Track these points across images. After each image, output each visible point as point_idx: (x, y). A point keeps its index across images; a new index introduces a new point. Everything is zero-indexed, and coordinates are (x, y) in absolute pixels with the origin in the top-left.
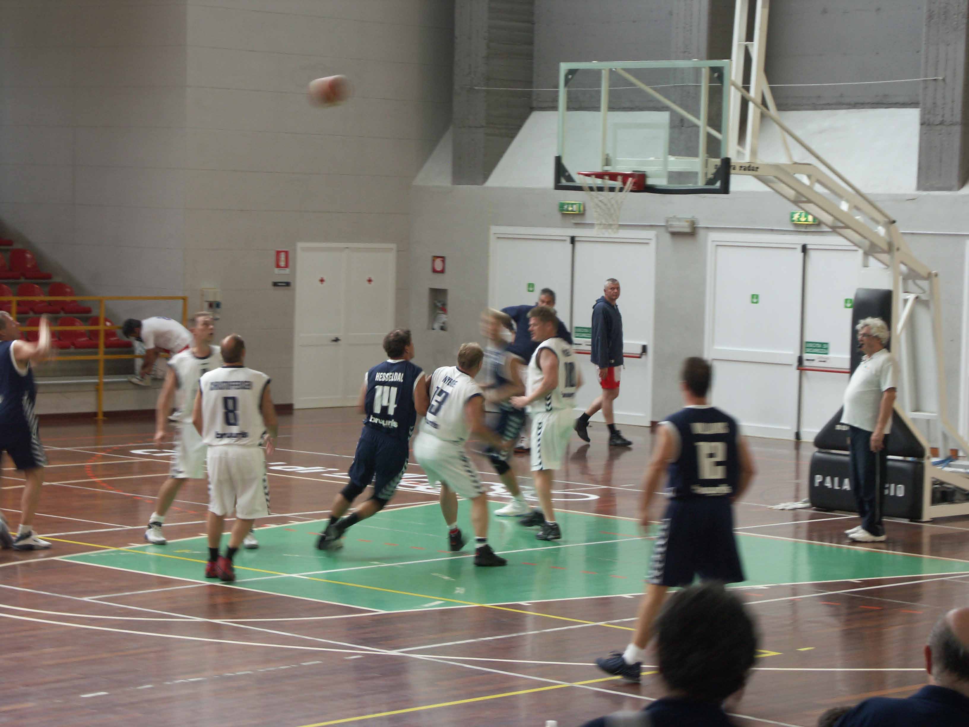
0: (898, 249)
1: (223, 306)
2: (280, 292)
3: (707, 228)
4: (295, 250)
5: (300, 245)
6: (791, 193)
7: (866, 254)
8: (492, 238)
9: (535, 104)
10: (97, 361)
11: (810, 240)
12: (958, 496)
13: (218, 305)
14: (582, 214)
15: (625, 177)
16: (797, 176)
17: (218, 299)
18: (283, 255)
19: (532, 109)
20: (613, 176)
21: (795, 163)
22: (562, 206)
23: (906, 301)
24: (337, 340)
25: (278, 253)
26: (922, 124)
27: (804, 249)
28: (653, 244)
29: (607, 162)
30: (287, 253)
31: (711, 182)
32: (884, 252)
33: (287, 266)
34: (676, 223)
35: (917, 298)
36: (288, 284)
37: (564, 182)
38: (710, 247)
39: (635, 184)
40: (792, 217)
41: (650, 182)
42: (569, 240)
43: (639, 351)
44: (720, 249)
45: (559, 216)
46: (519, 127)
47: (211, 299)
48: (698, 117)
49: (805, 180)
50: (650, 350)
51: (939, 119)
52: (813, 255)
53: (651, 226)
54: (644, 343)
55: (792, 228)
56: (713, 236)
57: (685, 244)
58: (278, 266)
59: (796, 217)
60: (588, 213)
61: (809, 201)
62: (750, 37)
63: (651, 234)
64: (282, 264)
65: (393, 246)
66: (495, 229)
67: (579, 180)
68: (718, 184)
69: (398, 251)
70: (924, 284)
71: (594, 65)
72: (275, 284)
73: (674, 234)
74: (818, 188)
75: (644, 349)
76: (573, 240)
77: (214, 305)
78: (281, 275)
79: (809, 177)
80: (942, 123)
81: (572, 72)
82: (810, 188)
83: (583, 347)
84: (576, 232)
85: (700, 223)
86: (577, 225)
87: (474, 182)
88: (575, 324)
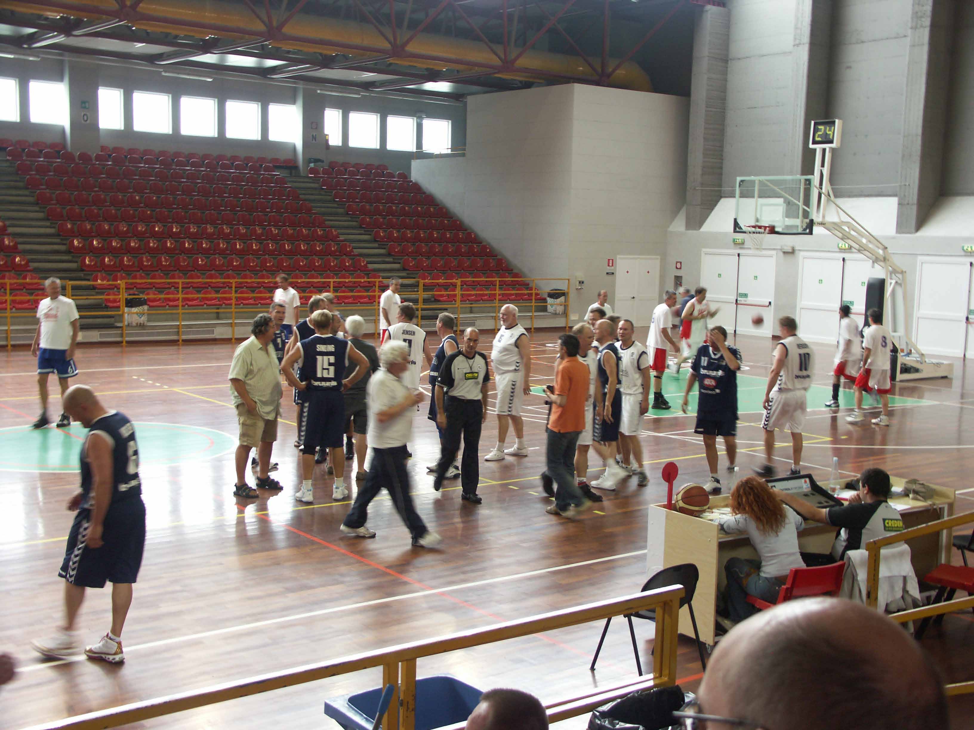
0: (888, 260)
1: (585, 282)
2: (610, 277)
3: (800, 250)
4: (616, 259)
5: (618, 256)
6: (840, 235)
7: (873, 262)
8: (703, 255)
9: (723, 195)
10: (532, 306)
11: (846, 256)
12: (912, 370)
13: (583, 283)
14: (743, 243)
15: (765, 227)
16: (843, 227)
17: (582, 280)
18: (611, 261)
19: (721, 197)
20: (760, 227)
21: (843, 222)
22: (734, 240)
23: (891, 283)
24: (634, 298)
25: (609, 260)
26: (899, 204)
27: (844, 260)
28: (775, 257)
29: (757, 220)
30: (613, 260)
31: (805, 230)
32: (881, 261)
33: (612, 266)
34: (785, 248)
35: (896, 282)
36: (613, 273)
37: (738, 229)
38: (801, 259)
39: (769, 230)
40: (838, 245)
41: (777, 229)
42: (737, 255)
43: (768, 304)
44: (805, 260)
45: (733, 244)
46: (715, 205)
47: (580, 280)
48: (799, 202)
49: (846, 229)
50: (772, 304)
51: (906, 202)
52: (847, 262)
53: (774, 249)
54: (770, 301)
55: (838, 250)
56: (802, 253)
57: (789, 257)
58: (609, 266)
59: (840, 245)
60: (745, 243)
61: (848, 238)
62: (823, 165)
63: (774, 253)
64: (611, 265)
65: (659, 257)
66: (704, 250)
67: (744, 229)
68: (808, 231)
69: (661, 259)
70: (900, 276)
71: (752, 178)
72: (607, 273)
73: (784, 253)
74: (853, 233)
75: (770, 303)
76: (739, 255)
77: (581, 282)
78: (610, 269)
79: (848, 228)
80: (908, 204)
81: (742, 181)
82: (849, 233)
83: (742, 302)
84: (740, 251)
85: (797, 248)
86: (741, 248)
87: (695, 229)
88: (739, 292)
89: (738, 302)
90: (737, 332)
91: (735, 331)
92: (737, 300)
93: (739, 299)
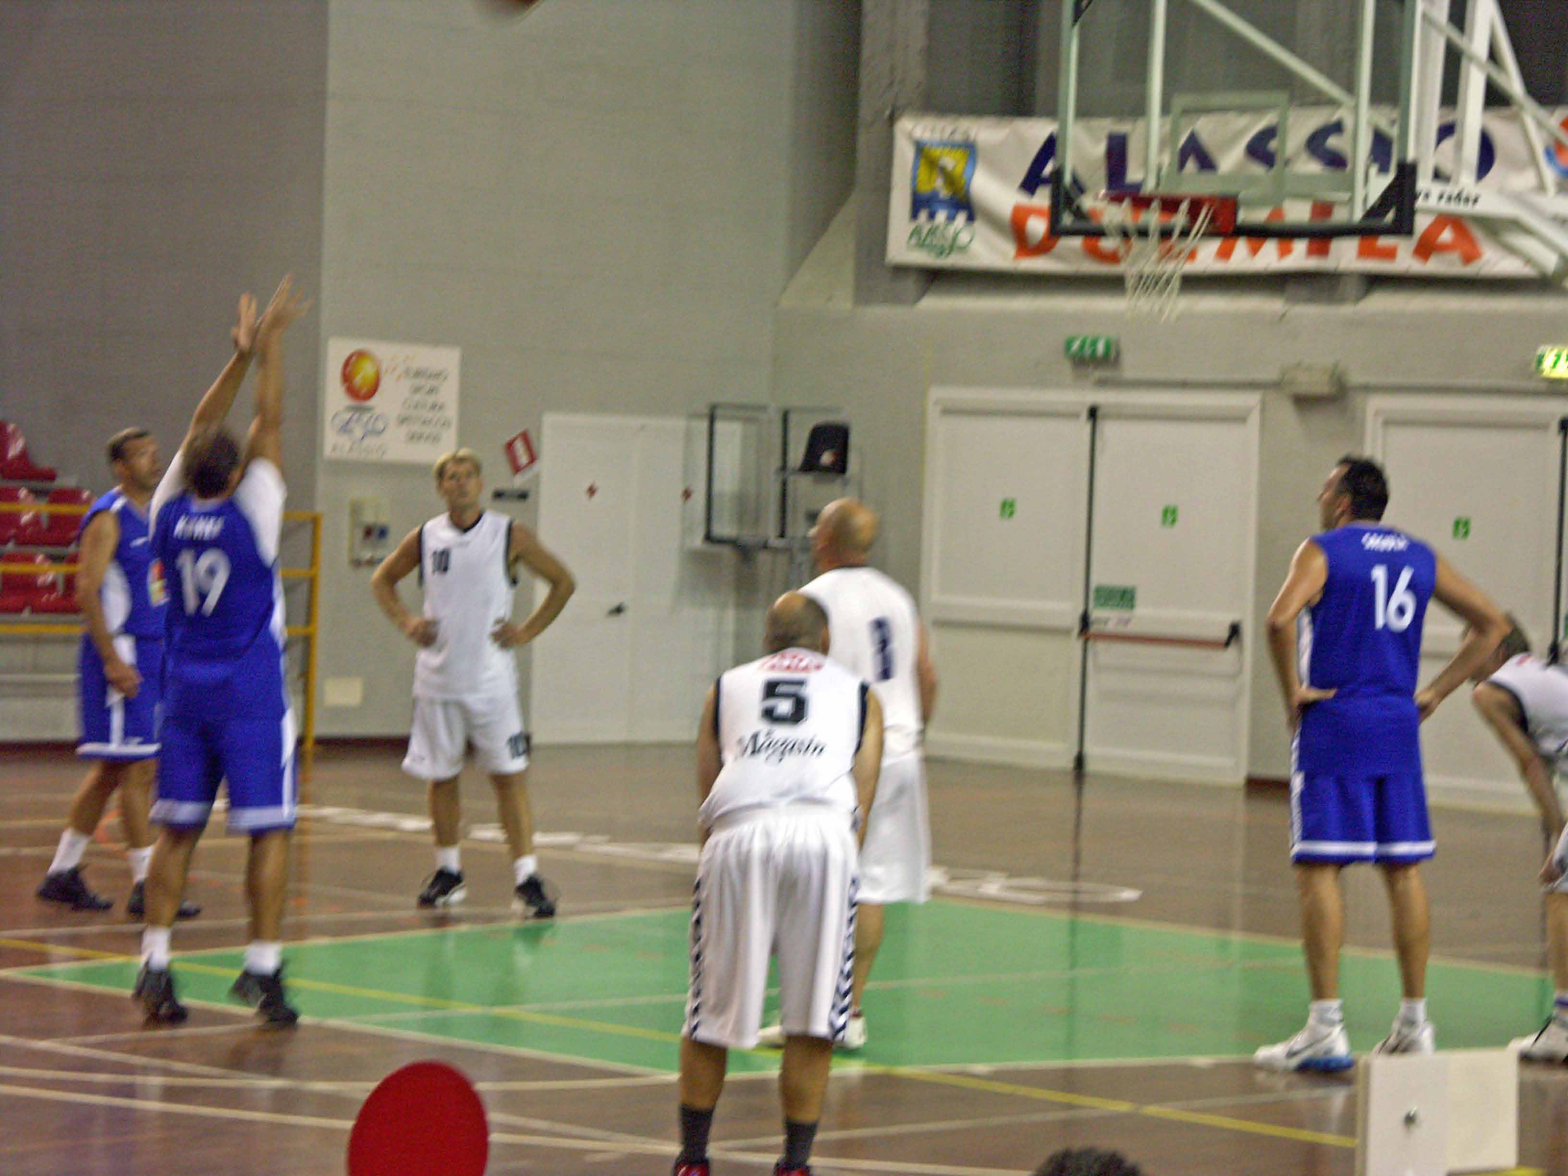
1: (392, 535)
3: (1367, 389)
4: (539, 428)
5: (550, 420)
8: (933, 412)
13: (383, 532)
14: (1112, 360)
17: (383, 519)
22: (1072, 345)
24: (619, 610)
27: (1564, 426)
28: (1254, 420)
30: (526, 436)
34: (1303, 377)
36: (523, 496)
38: (1372, 424)
40: (1540, 364)
42: (1084, 415)
43: (1224, 634)
44: (1390, 429)
45: (1067, 367)
47: (369, 518)
50: (1246, 633)
53: (1251, 384)
54: (1235, 618)
55: (1540, 385)
56: (1379, 403)
57: (1321, 420)
59: (1547, 363)
60: (1124, 359)
63: (1251, 400)
66: (937, 394)
72: (499, 494)
73: (1300, 400)
75: (1235, 631)
76: (1093, 413)
77: (376, 533)
83: (1111, 627)
84: (1103, 397)
85: (1355, 378)
86: (1102, 383)
87: (896, 299)
88: (1096, 580)
89: (1093, 629)
90: (1091, 766)
91: (1080, 761)
92: (1085, 621)
93: (1096, 614)
